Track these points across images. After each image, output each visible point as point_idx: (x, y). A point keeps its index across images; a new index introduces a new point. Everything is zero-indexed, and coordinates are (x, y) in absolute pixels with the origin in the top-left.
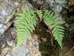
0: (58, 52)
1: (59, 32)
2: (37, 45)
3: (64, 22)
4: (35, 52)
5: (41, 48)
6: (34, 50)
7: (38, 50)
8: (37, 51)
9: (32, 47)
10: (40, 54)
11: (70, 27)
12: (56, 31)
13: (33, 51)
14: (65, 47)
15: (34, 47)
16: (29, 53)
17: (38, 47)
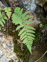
0: (29, 57)
1: (28, 34)
2: (12, 47)
3: (39, 22)
4: (9, 54)
5: (16, 49)
6: (9, 51)
7: (13, 51)
8: (11, 53)
9: (6, 49)
10: (15, 55)
11: (44, 27)
12: (25, 33)
13: (7, 52)
14: (37, 52)
15: (9, 49)
16: (3, 54)
17: (13, 49)
